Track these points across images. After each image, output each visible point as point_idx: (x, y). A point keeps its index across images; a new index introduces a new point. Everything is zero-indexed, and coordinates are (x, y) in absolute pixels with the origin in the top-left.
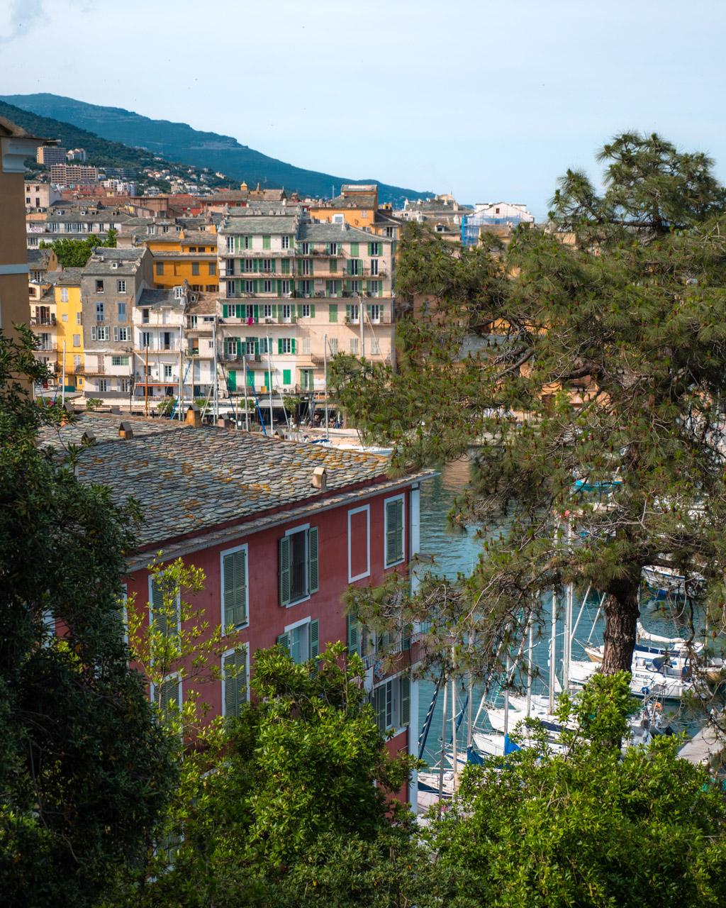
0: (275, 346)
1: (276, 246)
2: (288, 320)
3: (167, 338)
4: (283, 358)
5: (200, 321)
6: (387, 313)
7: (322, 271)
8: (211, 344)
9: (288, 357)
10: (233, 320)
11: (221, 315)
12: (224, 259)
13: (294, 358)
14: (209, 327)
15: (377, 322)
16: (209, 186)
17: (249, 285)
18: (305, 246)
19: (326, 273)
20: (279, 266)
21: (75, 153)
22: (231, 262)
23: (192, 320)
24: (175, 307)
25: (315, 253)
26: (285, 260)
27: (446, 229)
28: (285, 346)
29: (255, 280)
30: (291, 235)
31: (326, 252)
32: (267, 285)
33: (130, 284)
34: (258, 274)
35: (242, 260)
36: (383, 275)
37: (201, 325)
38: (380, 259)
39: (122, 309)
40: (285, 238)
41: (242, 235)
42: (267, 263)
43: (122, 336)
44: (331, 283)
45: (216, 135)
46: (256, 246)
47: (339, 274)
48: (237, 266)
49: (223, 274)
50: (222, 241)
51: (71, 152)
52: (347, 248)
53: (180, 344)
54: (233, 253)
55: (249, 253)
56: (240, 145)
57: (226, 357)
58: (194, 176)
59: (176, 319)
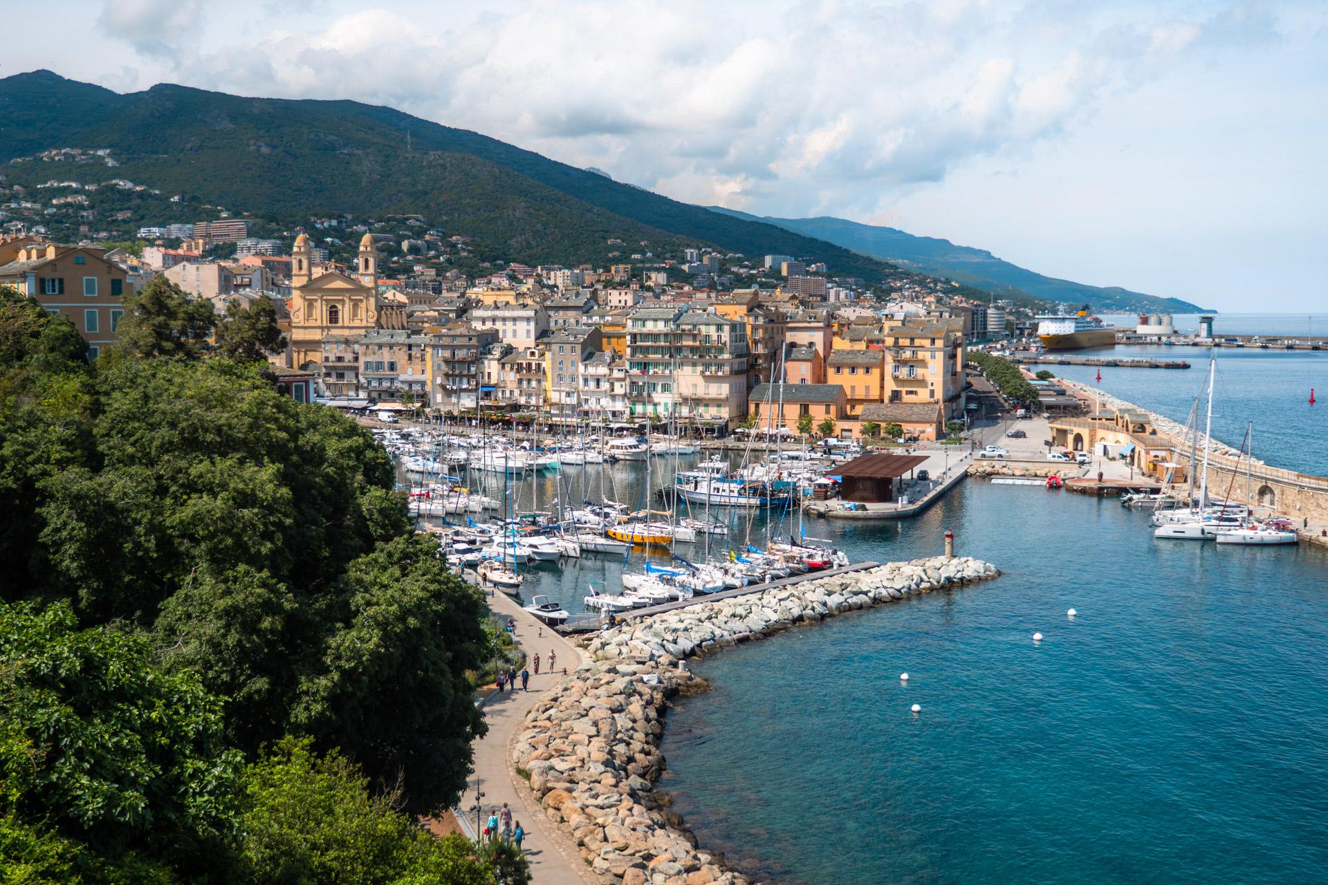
0: (659, 388)
1: (661, 327)
2: (667, 372)
3: (598, 381)
4: (664, 395)
5: (615, 371)
6: (727, 369)
7: (688, 342)
8: (622, 386)
9: (667, 394)
10: (635, 371)
11: (628, 368)
12: (630, 334)
13: (670, 395)
14: (621, 375)
15: (720, 374)
16: (944, 293)
17: (646, 350)
18: (678, 326)
19: (691, 343)
20: (662, 338)
21: (817, 267)
22: (634, 336)
23: (611, 370)
24: (602, 362)
25: (683, 330)
26: (666, 335)
27: (815, 318)
28: (666, 388)
29: (648, 347)
30: (670, 320)
31: (690, 330)
32: (656, 350)
33: (578, 348)
34: (649, 344)
35: (641, 334)
36: (725, 344)
37: (616, 374)
38: (723, 335)
39: (573, 363)
40: (666, 321)
41: (641, 320)
42: (655, 336)
43: (573, 380)
44: (693, 350)
45: (972, 249)
46: (650, 327)
47: (698, 344)
48: (638, 338)
49: (629, 343)
50: (630, 323)
51: (813, 266)
52: (703, 328)
53: (605, 386)
54: (635, 331)
55: (645, 330)
56: (993, 258)
57: (631, 394)
58: (932, 285)
59: (602, 370)
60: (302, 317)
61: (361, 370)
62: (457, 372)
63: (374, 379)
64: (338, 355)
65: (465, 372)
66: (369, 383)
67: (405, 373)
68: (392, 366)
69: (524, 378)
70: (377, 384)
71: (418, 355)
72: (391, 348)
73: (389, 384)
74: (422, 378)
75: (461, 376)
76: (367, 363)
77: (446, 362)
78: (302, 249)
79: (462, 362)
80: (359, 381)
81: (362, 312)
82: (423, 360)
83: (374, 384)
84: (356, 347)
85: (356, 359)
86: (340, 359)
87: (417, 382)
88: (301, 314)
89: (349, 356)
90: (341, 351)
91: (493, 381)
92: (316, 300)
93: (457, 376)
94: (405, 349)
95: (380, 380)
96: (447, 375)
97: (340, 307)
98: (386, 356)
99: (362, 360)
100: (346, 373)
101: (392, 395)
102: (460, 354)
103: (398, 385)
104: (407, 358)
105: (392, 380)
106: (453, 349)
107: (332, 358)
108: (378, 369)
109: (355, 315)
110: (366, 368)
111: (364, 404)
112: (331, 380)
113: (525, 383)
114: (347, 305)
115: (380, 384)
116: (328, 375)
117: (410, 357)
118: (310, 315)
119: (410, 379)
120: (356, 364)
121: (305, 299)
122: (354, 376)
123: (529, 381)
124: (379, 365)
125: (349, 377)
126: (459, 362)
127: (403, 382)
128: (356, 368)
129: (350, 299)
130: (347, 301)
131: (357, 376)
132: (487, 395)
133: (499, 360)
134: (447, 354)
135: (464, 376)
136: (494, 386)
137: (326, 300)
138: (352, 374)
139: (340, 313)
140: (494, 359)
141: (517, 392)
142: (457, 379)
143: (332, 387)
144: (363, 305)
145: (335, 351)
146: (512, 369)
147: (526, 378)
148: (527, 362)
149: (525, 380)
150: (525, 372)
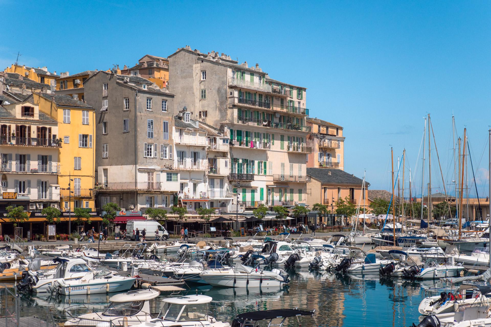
0: (256, 167)
1: (257, 83)
3: (195, 157)
5: (220, 142)
6: (305, 144)
7: (277, 107)
8: (226, 163)
9: (262, 177)
11: (229, 138)
13: (265, 178)
14: (226, 148)
19: (279, 109)
20: (257, 99)
23: (212, 141)
25: (275, 91)
26: (260, 95)
28: (261, 168)
30: (263, 75)
31: (279, 92)
37: (221, 146)
38: (302, 102)
39: (166, 127)
40: (260, 77)
46: (248, 81)
47: (285, 110)
52: (288, 91)
53: (203, 163)
57: (232, 175)
69: (13, 153)
113: (14, 165)
147: (17, 153)
148: (20, 125)
149: (14, 157)
150: (14, 142)
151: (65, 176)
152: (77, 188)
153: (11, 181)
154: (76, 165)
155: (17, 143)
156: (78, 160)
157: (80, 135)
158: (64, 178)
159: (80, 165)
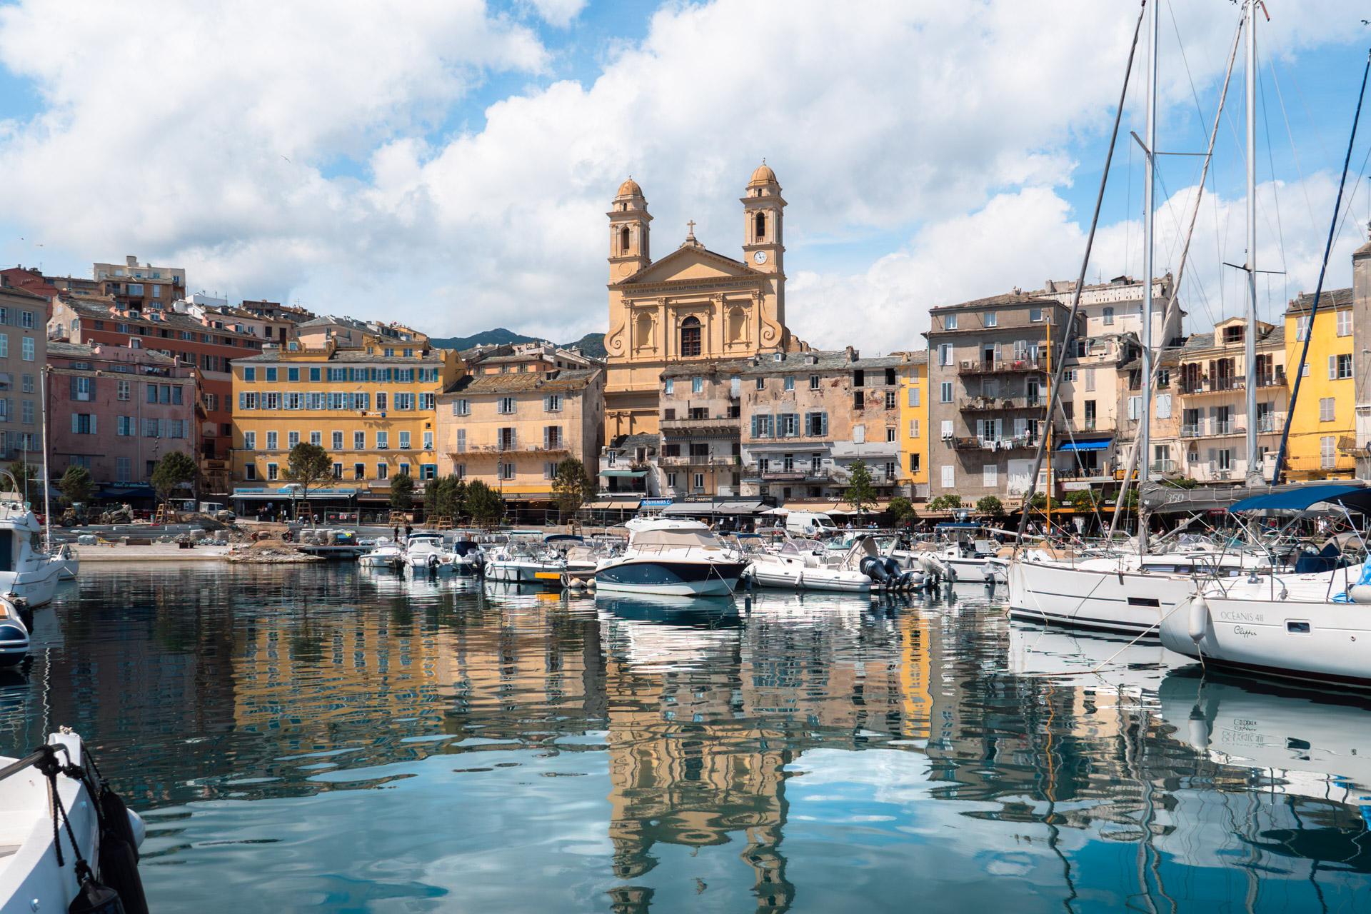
60: (626, 346)
61: (746, 436)
62: (998, 404)
63: (775, 455)
64: (693, 405)
65: (1023, 403)
66: (763, 464)
67: (848, 437)
68: (817, 424)
69: (1206, 406)
70: (782, 467)
71: (880, 394)
72: (815, 382)
73: (809, 466)
74: (888, 449)
75: (1008, 414)
76: (759, 419)
77: (969, 377)
78: (630, 207)
79: (1014, 375)
80: (739, 461)
81: (749, 330)
82: (890, 405)
83: (776, 466)
84: (736, 385)
85: (735, 412)
86: (698, 413)
87: (875, 460)
88: (625, 339)
89: (718, 407)
90: (700, 396)
91: (1104, 423)
92: (655, 308)
93: (996, 414)
94: (848, 381)
95: (789, 458)
96: (969, 415)
97: (703, 318)
98: (802, 400)
99: (749, 412)
100: (712, 445)
101: (815, 490)
102: (1007, 355)
103: (830, 466)
104: (851, 402)
105: (816, 457)
106: (985, 338)
107: (682, 411)
108: (782, 432)
109: (735, 334)
110: (757, 431)
111: (753, 506)
112: (683, 460)
113: (1208, 425)
114: (718, 317)
115: (789, 464)
116: (673, 450)
117: (859, 400)
118: (643, 339)
119: (860, 451)
120: (734, 422)
121: (633, 308)
122: (730, 450)
123: (1223, 414)
124: (788, 421)
125: (721, 455)
126: (1002, 375)
127: (841, 461)
128: (734, 433)
129: (726, 303)
130: (719, 305)
131: (736, 450)
132: (1089, 461)
133: (1119, 366)
134: (972, 356)
135: (1021, 413)
136: (1106, 438)
137: (677, 308)
138: (727, 446)
139: (704, 332)
140: (1103, 365)
141: (1178, 452)
142: (998, 423)
143: (681, 478)
144: (751, 313)
145: (689, 395)
146: (1163, 384)
147: (1212, 405)
148: (1216, 359)
149: (1207, 411)
150: (1206, 388)
151: (1301, 435)
152: (1328, 453)
153: (1203, 451)
154: (1323, 412)
155: (1213, 389)
156: (1328, 402)
157: (1332, 358)
158: (1298, 438)
159: (1332, 412)
